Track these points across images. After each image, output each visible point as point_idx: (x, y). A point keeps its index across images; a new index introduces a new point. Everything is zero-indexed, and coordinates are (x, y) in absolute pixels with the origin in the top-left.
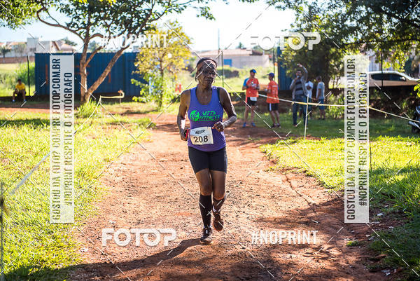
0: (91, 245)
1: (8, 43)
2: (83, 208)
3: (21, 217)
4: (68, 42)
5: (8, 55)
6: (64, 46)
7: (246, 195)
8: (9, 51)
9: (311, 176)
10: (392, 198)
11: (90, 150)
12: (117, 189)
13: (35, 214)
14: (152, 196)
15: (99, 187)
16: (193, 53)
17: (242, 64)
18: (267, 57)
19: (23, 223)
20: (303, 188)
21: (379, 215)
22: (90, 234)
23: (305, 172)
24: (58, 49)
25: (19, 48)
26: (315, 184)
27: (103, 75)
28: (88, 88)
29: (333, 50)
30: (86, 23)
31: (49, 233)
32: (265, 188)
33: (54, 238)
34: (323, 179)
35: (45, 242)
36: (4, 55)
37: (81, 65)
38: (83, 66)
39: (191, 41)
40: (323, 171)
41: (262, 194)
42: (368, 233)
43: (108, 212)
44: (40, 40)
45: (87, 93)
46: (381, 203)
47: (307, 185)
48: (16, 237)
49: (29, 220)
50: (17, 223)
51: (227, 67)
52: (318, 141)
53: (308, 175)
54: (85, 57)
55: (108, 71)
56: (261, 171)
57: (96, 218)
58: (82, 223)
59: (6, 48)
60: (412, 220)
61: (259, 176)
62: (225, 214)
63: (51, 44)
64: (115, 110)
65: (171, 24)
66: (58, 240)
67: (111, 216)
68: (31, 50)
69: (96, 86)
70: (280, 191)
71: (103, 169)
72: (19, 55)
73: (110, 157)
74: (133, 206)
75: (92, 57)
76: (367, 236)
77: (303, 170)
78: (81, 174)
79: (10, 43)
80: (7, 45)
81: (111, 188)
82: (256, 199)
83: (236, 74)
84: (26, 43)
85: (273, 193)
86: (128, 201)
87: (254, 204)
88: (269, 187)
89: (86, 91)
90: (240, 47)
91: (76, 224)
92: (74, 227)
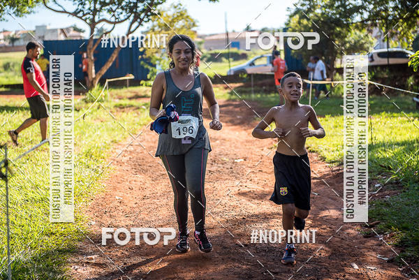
0: (99, 219)
1: (16, 32)
3: (31, 195)
4: (76, 29)
5: (16, 43)
6: (72, 33)
7: (249, 170)
8: (17, 39)
9: (314, 152)
10: (390, 169)
11: (98, 133)
12: (124, 168)
13: (44, 191)
14: (157, 174)
15: (106, 166)
16: (200, 37)
19: (34, 200)
21: (377, 186)
22: (97, 209)
23: (308, 148)
24: (66, 36)
25: (28, 36)
26: (317, 159)
27: (110, 60)
28: (96, 73)
30: (92, 8)
32: (268, 164)
34: (325, 154)
36: (13, 43)
37: (88, 51)
38: (90, 52)
39: (197, 24)
40: (325, 147)
41: (264, 170)
43: (115, 189)
44: (48, 28)
45: (95, 79)
46: (379, 174)
48: (26, 212)
49: (38, 197)
50: (27, 201)
51: (234, 50)
52: (322, 119)
53: (310, 152)
54: (92, 43)
55: (115, 56)
56: (265, 149)
57: (103, 195)
58: (90, 200)
59: (15, 37)
60: (408, 189)
61: (263, 153)
63: (59, 31)
64: (123, 95)
65: (175, 7)
67: (118, 192)
68: (40, 37)
69: (104, 70)
71: (110, 150)
73: (117, 139)
74: (139, 183)
75: (98, 42)
78: (89, 155)
79: (18, 31)
80: (15, 34)
81: (118, 167)
82: (259, 175)
83: (244, 56)
84: (34, 31)
86: (134, 179)
87: (256, 179)
89: (94, 76)
90: (248, 29)
91: (84, 200)
92: (81, 203)
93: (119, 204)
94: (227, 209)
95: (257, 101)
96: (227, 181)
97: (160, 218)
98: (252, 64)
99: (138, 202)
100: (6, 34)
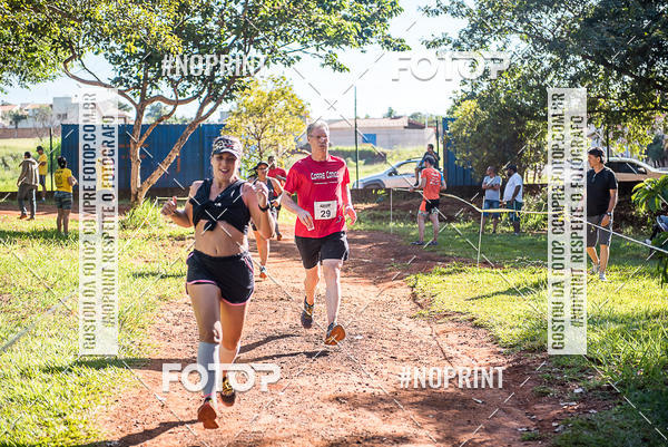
1: (22, 106)
2: (116, 376)
3: (18, 390)
5: (22, 124)
7: (375, 356)
8: (24, 117)
9: (481, 326)
12: (173, 345)
13: (40, 385)
15: (145, 342)
17: (392, 143)
18: (432, 130)
19: (22, 401)
20: (465, 347)
21: (577, 391)
22: (123, 418)
23: (472, 320)
25: (41, 113)
26: (486, 340)
27: (166, 160)
28: (142, 181)
29: (530, 124)
31: (60, 416)
32: (406, 345)
33: (66, 423)
35: (51, 430)
36: (16, 124)
37: (132, 146)
38: (135, 147)
39: (307, 108)
40: (499, 320)
41: (400, 357)
42: (555, 420)
44: (74, 101)
45: (141, 189)
47: (474, 341)
48: (8, 421)
49: (30, 395)
50: (12, 400)
51: (368, 147)
52: (498, 270)
53: (476, 326)
54: (138, 133)
55: (174, 155)
56: (404, 317)
57: (136, 392)
58: (113, 401)
59: (20, 114)
61: (400, 325)
62: (338, 386)
65: (275, 82)
66: (73, 428)
67: (159, 389)
69: (155, 177)
70: (430, 351)
71: (155, 313)
72: (39, 125)
73: (168, 293)
75: (149, 132)
76: (554, 424)
77: (470, 316)
78: (119, 321)
79: (26, 104)
80: (21, 109)
81: (164, 344)
82: (390, 364)
83: (382, 158)
84: (51, 106)
85: (418, 353)
87: (385, 372)
88: (413, 344)
89: (139, 186)
90: (390, 115)
91: (103, 401)
92: (99, 407)
93: (159, 410)
94: (333, 423)
95: (397, 234)
96: (338, 374)
97: (224, 436)
98: (393, 173)
99: (191, 405)
100: (7, 109)
